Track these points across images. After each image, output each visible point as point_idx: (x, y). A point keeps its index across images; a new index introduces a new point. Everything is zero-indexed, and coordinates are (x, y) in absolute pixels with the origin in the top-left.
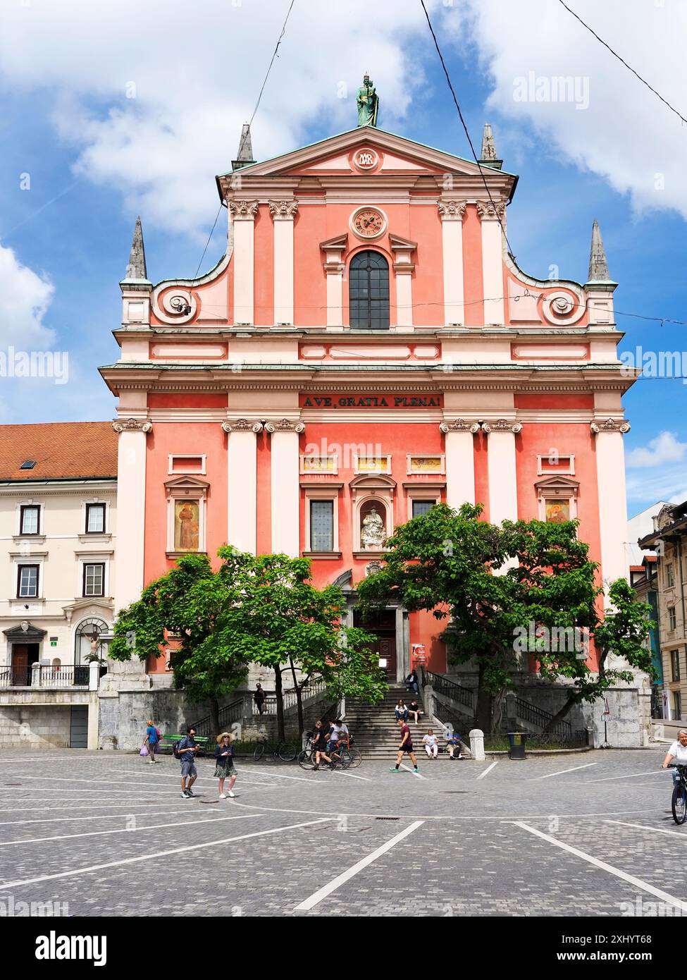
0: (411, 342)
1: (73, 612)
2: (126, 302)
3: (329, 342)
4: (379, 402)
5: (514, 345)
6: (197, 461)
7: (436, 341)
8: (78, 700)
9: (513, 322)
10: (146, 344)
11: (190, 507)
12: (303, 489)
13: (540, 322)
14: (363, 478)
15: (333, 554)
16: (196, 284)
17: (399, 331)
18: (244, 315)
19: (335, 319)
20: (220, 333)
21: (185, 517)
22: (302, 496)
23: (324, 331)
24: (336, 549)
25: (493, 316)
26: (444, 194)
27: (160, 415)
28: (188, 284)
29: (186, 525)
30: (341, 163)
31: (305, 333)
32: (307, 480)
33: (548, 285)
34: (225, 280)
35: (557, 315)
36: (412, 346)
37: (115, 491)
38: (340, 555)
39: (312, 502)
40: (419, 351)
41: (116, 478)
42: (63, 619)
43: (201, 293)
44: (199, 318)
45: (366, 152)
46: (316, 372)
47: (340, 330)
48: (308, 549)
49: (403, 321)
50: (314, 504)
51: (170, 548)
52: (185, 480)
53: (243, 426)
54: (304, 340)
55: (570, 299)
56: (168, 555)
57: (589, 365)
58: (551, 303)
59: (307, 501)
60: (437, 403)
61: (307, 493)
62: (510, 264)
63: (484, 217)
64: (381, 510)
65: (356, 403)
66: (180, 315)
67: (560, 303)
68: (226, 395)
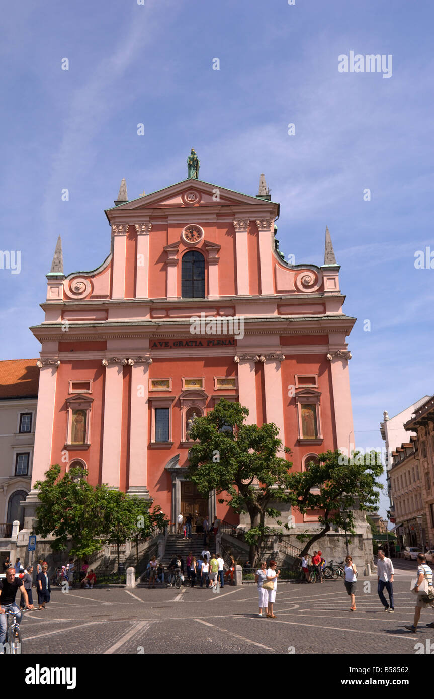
1: (7, 486)
2: (49, 287)
3: (168, 308)
4: (198, 344)
5: (279, 306)
6: (87, 385)
7: (232, 305)
8: (4, 548)
9: (279, 291)
10: (60, 312)
11: (81, 414)
12: (150, 402)
13: (294, 291)
14: (187, 393)
15: (169, 444)
16: (91, 274)
17: (210, 299)
18: (120, 294)
19: (174, 294)
20: (103, 304)
21: (78, 421)
22: (150, 408)
23: (165, 301)
24: (171, 441)
27: (67, 356)
28: (86, 275)
29: (79, 426)
30: (177, 200)
31: (153, 302)
32: (154, 395)
33: (300, 268)
34: (108, 271)
35: (305, 286)
36: (218, 308)
37: (36, 405)
38: (172, 444)
40: (223, 312)
41: (37, 397)
43: (93, 280)
44: (93, 294)
45: (192, 193)
46: (158, 326)
47: (176, 300)
48: (153, 441)
49: (214, 294)
50: (157, 410)
52: (79, 397)
53: (112, 362)
54: (152, 307)
55: (313, 277)
56: (66, 446)
57: (325, 317)
58: (302, 278)
59: (153, 411)
60: (232, 343)
61: (153, 403)
62: (276, 256)
63: (260, 230)
64: (199, 414)
65: (184, 344)
66: (81, 294)
67: (307, 279)
68: (106, 342)
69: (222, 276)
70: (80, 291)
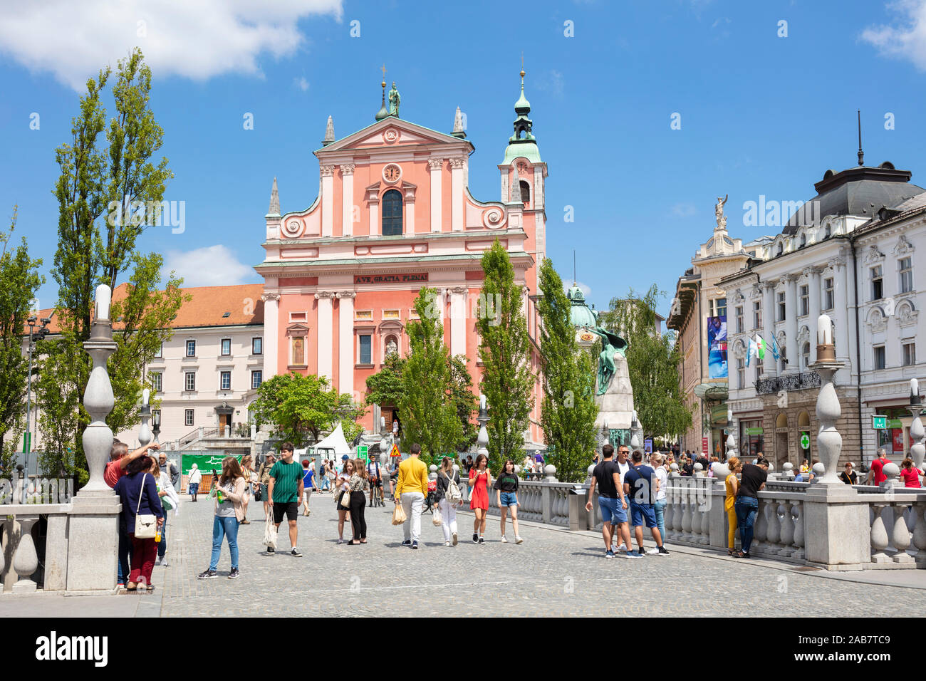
0: (413, 244)
1: (247, 397)
2: (268, 227)
3: (370, 246)
4: (395, 280)
5: (467, 243)
6: (303, 315)
7: (425, 243)
8: (246, 445)
9: (468, 228)
10: (278, 251)
11: (300, 341)
12: (355, 330)
13: (482, 228)
14: (386, 323)
15: (371, 365)
16: (303, 214)
17: (408, 237)
18: (328, 231)
19: (375, 232)
20: (315, 242)
21: (297, 346)
22: (355, 334)
23: (368, 239)
24: (372, 363)
25: (458, 225)
26: (432, 154)
27: (286, 291)
28: (299, 215)
29: (298, 350)
30: (379, 138)
31: (357, 240)
32: (359, 325)
33: (487, 205)
34: (318, 211)
35: (492, 223)
36: (413, 245)
37: (263, 331)
38: (374, 366)
39: (361, 336)
40: (418, 249)
41: (263, 324)
42: (242, 402)
43: (305, 219)
44: (306, 233)
45: (392, 131)
46: (360, 264)
47: (377, 238)
48: (358, 362)
49: (410, 231)
50: (361, 338)
51: (291, 363)
52: (297, 326)
53: (324, 296)
54: (357, 246)
55: (499, 213)
56: (289, 367)
58: (489, 215)
59: (358, 337)
60: (425, 278)
61: (358, 331)
62: (467, 193)
63: (453, 167)
64: (396, 340)
65: (383, 280)
66: (296, 233)
67: (493, 216)
68: (317, 278)
69: (418, 214)
70: (295, 231)
